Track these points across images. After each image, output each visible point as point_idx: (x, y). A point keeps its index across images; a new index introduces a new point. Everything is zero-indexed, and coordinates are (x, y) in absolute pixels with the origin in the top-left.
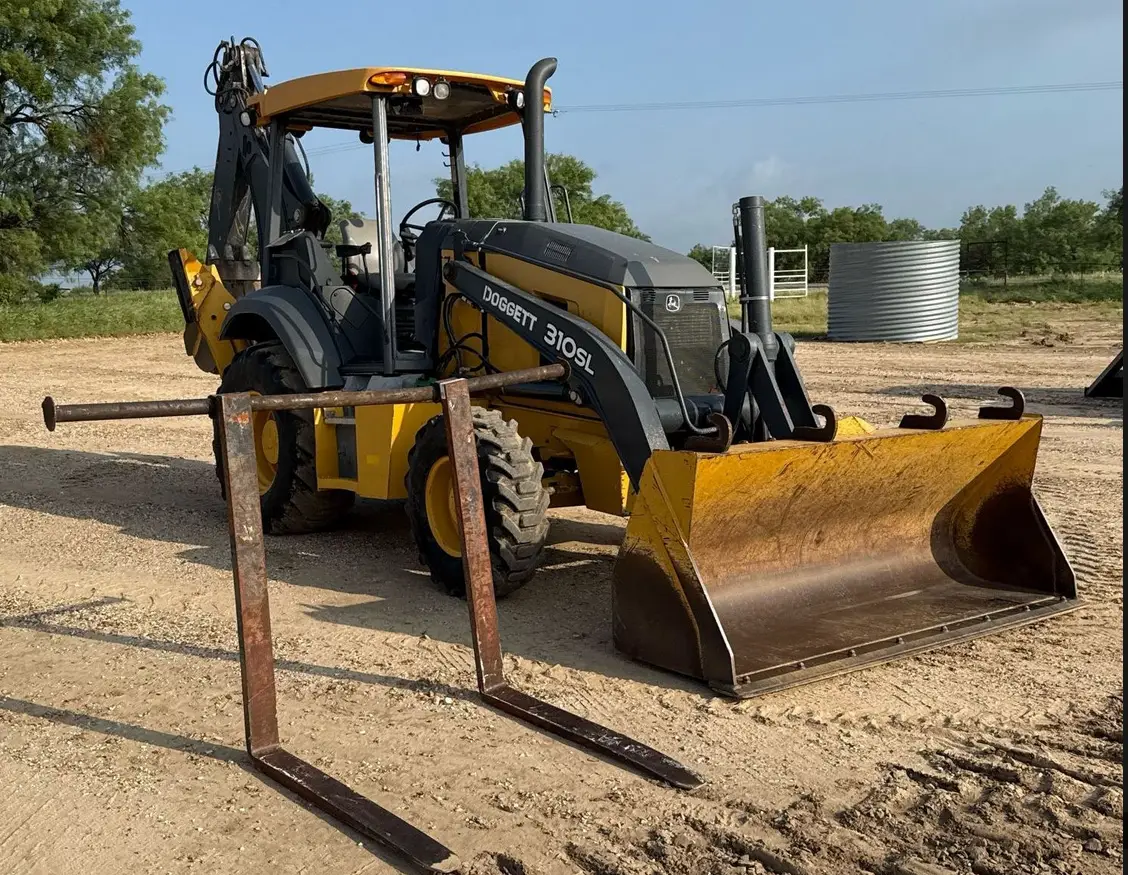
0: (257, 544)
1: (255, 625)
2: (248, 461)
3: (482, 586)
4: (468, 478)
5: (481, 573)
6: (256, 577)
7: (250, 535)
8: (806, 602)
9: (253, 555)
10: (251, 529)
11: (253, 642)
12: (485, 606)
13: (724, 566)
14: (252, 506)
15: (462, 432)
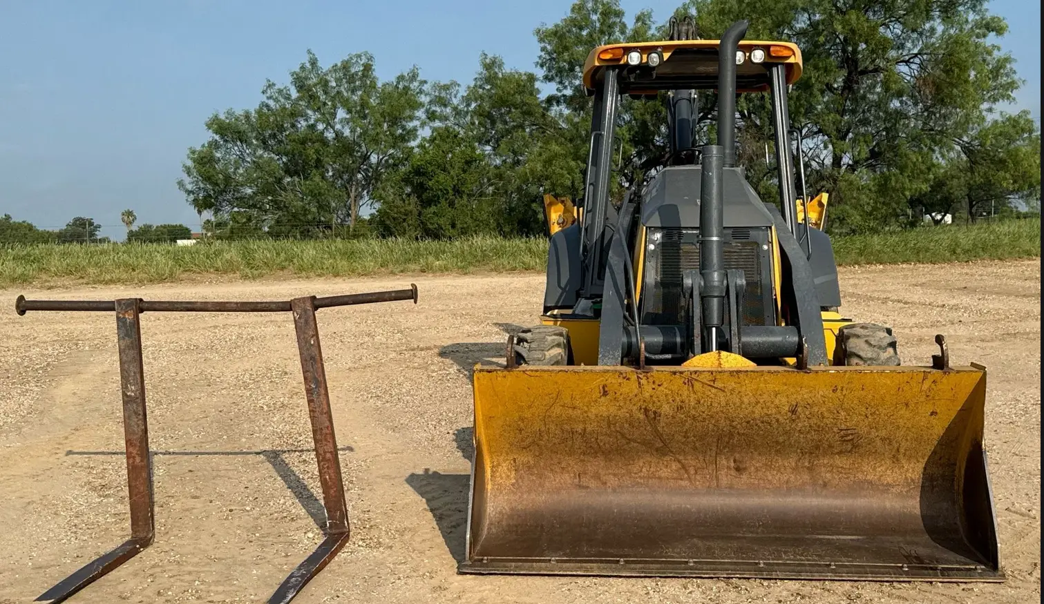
0: (137, 398)
1: (135, 452)
2: (132, 343)
3: (325, 452)
4: (312, 370)
5: (324, 443)
6: (136, 420)
7: (133, 392)
8: (706, 522)
9: (135, 405)
10: (133, 387)
11: (134, 462)
12: (328, 468)
13: (615, 475)
14: (134, 373)
15: (306, 336)
